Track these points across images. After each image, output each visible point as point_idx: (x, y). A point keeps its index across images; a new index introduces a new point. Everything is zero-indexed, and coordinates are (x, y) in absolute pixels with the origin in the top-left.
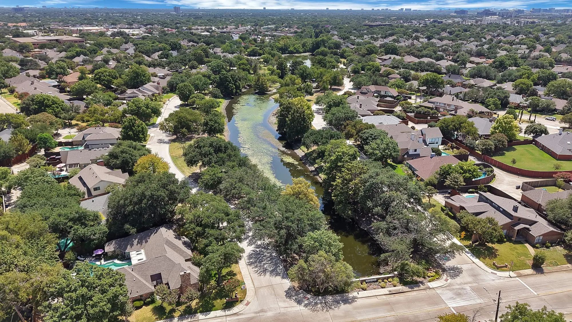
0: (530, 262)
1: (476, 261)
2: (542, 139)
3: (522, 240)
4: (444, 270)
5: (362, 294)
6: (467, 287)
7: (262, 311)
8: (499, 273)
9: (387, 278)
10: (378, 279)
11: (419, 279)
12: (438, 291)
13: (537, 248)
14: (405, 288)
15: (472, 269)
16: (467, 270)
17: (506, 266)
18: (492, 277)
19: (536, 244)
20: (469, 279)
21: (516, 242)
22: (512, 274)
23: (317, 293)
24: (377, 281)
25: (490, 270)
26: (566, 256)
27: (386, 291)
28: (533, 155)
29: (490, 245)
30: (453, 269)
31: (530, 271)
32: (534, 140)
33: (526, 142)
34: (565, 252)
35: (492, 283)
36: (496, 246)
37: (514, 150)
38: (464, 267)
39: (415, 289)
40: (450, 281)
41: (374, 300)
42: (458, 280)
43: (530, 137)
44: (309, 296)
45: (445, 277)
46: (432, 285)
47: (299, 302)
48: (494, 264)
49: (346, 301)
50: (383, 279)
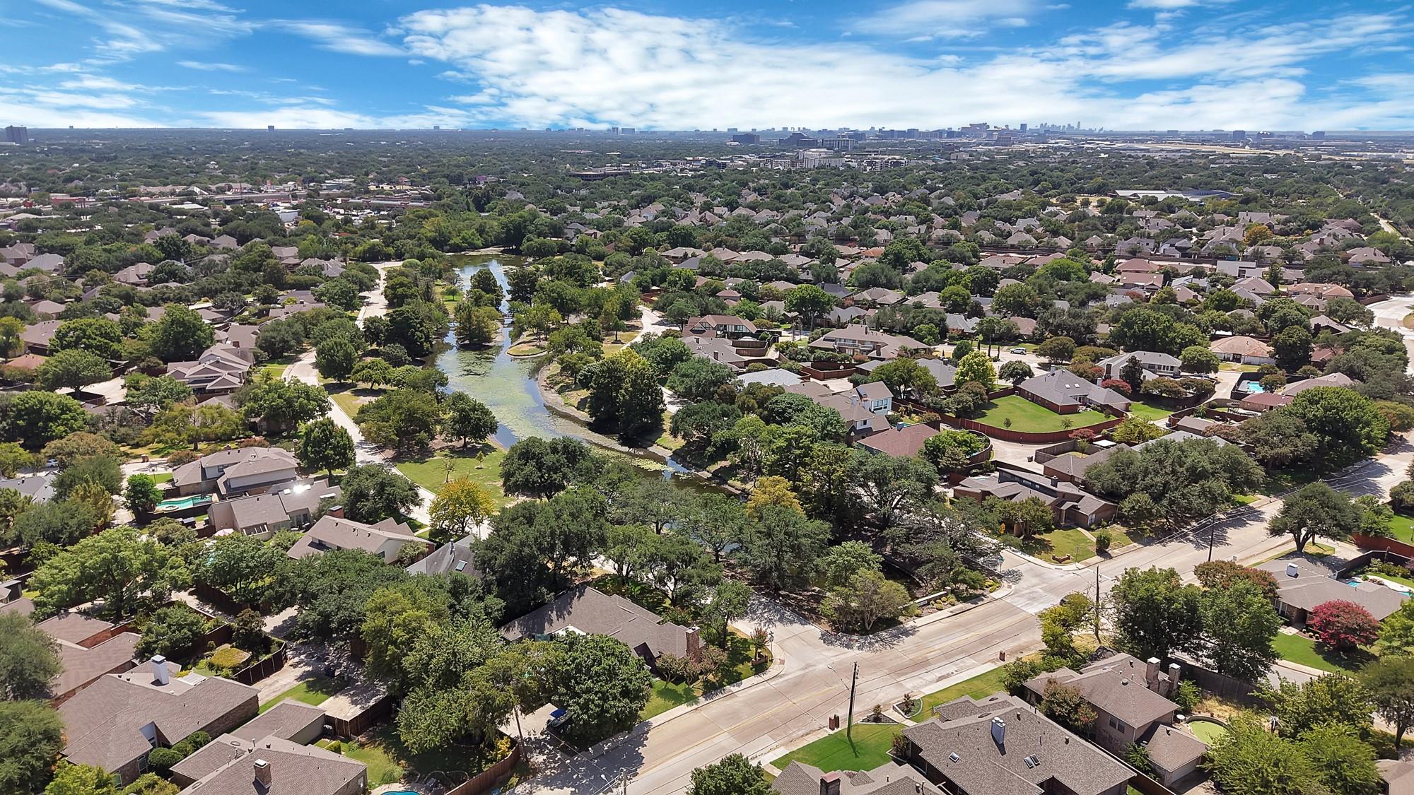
0: (1093, 549)
1: (1031, 558)
2: (1026, 385)
3: (1072, 524)
4: (1000, 576)
5: (919, 622)
6: (1037, 589)
7: (809, 666)
8: (1065, 568)
9: (940, 597)
10: (929, 601)
11: (979, 592)
12: (1008, 600)
13: (1093, 530)
14: (969, 605)
15: (1031, 569)
16: (1027, 571)
17: (1069, 558)
18: (1058, 573)
19: (1091, 525)
20: (1035, 581)
21: (1066, 528)
22: (1079, 565)
23: (864, 632)
24: (928, 604)
25: (1054, 567)
26: (1128, 534)
27: (946, 612)
28: (1024, 411)
29: (1037, 536)
30: (1009, 573)
31: (1097, 559)
32: (1015, 388)
33: (1006, 392)
34: (1125, 530)
35: (1062, 579)
36: (1046, 537)
37: (995, 406)
38: (1021, 568)
39: (980, 603)
40: (1013, 587)
41: (939, 625)
42: (1022, 584)
43: (1009, 384)
44: (855, 637)
45: (1005, 583)
46: (996, 595)
47: (848, 646)
48: (1054, 558)
49: (907, 633)
50: (935, 599)
